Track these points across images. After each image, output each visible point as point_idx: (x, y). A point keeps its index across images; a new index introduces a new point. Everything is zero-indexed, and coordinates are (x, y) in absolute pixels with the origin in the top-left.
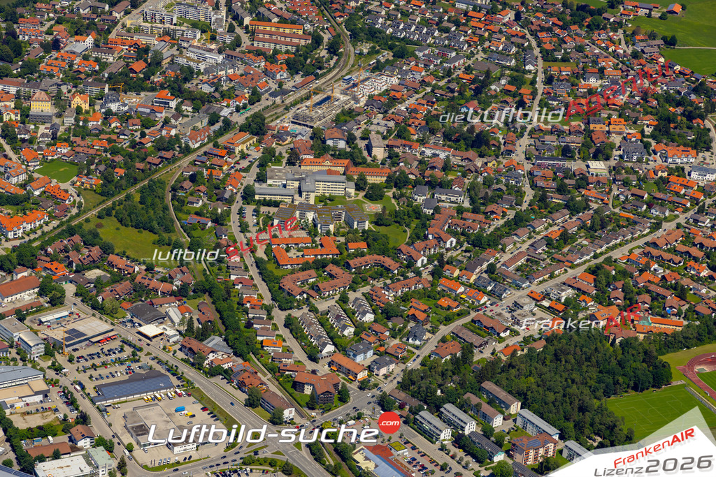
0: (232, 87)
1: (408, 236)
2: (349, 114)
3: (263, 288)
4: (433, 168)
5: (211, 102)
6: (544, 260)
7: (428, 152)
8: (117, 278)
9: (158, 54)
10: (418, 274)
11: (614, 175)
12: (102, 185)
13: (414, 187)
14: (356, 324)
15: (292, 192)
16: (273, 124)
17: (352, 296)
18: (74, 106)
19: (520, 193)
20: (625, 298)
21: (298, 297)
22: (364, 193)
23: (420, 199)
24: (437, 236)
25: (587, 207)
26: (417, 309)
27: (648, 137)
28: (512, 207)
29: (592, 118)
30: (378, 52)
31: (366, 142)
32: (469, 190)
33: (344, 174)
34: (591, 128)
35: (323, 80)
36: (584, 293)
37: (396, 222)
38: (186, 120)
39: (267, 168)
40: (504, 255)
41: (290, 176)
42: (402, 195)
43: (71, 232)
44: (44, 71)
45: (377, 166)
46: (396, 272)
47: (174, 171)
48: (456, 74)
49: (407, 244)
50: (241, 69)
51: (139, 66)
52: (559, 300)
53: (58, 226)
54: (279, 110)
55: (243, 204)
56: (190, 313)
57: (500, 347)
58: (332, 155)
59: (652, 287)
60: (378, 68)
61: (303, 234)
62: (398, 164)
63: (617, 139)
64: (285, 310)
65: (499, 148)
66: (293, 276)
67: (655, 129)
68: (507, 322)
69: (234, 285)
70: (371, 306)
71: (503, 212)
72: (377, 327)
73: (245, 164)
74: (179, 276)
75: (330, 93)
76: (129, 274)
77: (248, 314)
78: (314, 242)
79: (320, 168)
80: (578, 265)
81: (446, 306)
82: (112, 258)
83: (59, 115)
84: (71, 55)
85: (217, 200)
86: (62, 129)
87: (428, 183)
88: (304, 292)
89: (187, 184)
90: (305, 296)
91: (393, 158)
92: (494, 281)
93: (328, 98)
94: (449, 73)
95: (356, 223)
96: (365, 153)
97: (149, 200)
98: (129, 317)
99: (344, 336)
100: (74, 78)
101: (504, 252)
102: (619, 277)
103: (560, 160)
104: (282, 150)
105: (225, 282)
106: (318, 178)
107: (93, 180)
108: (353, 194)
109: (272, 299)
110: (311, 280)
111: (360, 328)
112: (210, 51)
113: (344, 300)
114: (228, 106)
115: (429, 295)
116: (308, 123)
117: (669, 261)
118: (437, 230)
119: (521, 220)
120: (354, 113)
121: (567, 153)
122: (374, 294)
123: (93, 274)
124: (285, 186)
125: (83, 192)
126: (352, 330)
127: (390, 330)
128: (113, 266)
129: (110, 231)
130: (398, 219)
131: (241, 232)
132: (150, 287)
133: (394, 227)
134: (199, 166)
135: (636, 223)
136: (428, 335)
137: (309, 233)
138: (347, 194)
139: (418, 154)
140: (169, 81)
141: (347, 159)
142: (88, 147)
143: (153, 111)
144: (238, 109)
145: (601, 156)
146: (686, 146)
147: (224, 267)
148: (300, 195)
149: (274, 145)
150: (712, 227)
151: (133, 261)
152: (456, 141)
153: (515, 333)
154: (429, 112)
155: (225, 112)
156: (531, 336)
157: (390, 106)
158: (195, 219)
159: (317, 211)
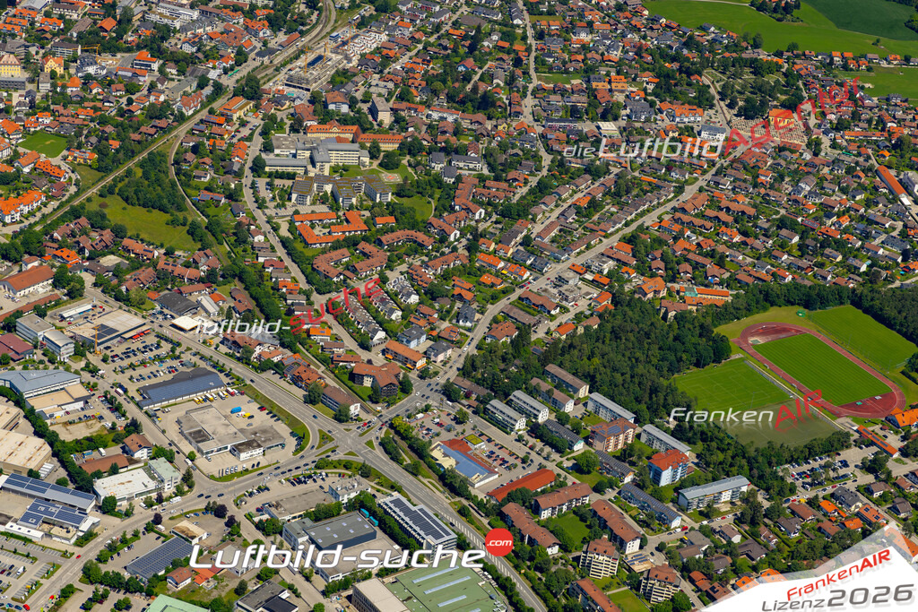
0: (214, 47)
1: (434, 208)
2: (344, 75)
3: (295, 270)
4: (444, 132)
5: (195, 63)
6: (576, 230)
7: (435, 115)
8: (137, 264)
9: (127, 11)
10: (455, 249)
11: (627, 136)
12: (99, 160)
13: (429, 154)
14: (402, 306)
15: (305, 163)
16: (266, 87)
17: (391, 276)
18: (47, 70)
19: (536, 157)
20: (666, 269)
21: (335, 279)
22: (379, 162)
23: (438, 167)
24: (464, 207)
25: (608, 172)
26: (462, 288)
27: (650, 95)
28: (532, 174)
29: (592, 76)
30: (359, 6)
31: (369, 105)
32: (485, 156)
33: (353, 142)
34: (594, 87)
35: (309, 37)
36: (625, 264)
37: (418, 193)
38: (172, 84)
39: (272, 137)
40: (535, 225)
41: (300, 145)
42: (418, 163)
43: (75, 214)
44: (4, 30)
45: (386, 132)
46: (430, 247)
47: (171, 141)
48: (444, 29)
50: (220, 27)
51: (109, 24)
52: (601, 272)
53: (58, 208)
54: (270, 71)
55: (253, 176)
56: (224, 301)
57: (553, 325)
58: (337, 121)
59: (691, 256)
60: (363, 23)
61: (324, 209)
62: (407, 129)
63: (620, 98)
64: (324, 293)
65: (506, 109)
66: (325, 256)
67: (656, 87)
68: (555, 298)
69: (263, 267)
70: (413, 286)
71: (525, 179)
72: (424, 309)
73: (246, 132)
74: (203, 260)
75: (320, 52)
76: (148, 259)
77: (286, 300)
78: (338, 217)
79: (328, 135)
80: (612, 234)
81: (489, 283)
82: (126, 242)
83: (32, 81)
84: (31, 12)
85: (225, 173)
86: (38, 97)
87: (442, 149)
88: (341, 274)
89: (190, 156)
90: (342, 277)
91: (398, 120)
92: (532, 253)
93: (320, 58)
94: (437, 28)
95: (378, 195)
96: (371, 118)
97: (153, 178)
98: (158, 308)
99: (391, 320)
100: (39, 37)
101: (535, 222)
102: (656, 245)
103: (571, 122)
104: (282, 115)
105: (254, 265)
106: (330, 147)
107: (87, 155)
108: (367, 163)
109: (308, 282)
110: (344, 260)
111: (407, 311)
112: (182, 5)
113: (383, 280)
114: (214, 68)
115: (469, 271)
116: (304, 86)
117: (700, 227)
118: (464, 201)
119: (546, 188)
120: (349, 74)
121: (574, 113)
122: (414, 273)
123: (110, 260)
124: (294, 156)
125: (78, 168)
126: (400, 313)
127: (438, 311)
128: (129, 251)
129: (116, 211)
130: (421, 190)
131: (258, 208)
132: (176, 274)
133: (416, 198)
134: (198, 135)
135: (659, 187)
136: (478, 316)
137: (331, 208)
138: (361, 164)
140: (146, 40)
141: (353, 124)
142: (73, 117)
143: (135, 75)
144: (226, 71)
145: (610, 116)
146: (690, 103)
147: (249, 247)
148: (314, 166)
149: (273, 111)
150: (733, 189)
151: (149, 244)
152: (462, 102)
153: (565, 310)
154: (427, 72)
155: (213, 75)
156: (581, 313)
157: (384, 66)
158: (207, 196)
159: (335, 183)
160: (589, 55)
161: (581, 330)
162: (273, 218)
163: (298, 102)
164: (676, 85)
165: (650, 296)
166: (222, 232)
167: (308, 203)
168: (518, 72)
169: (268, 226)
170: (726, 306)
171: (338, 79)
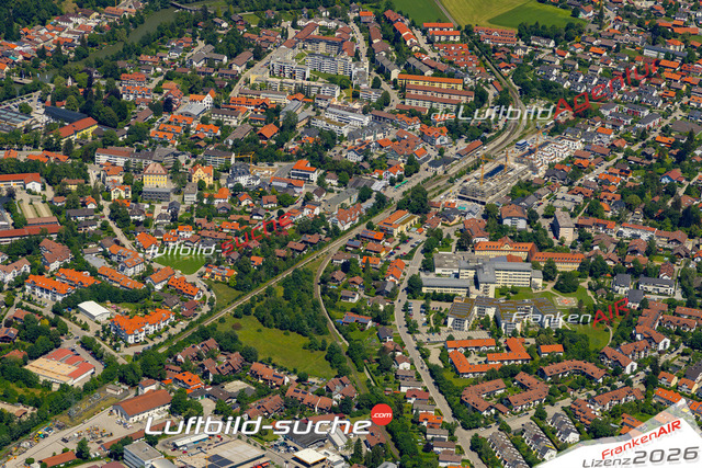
0: (383, 156)
1: (612, 336)
2: (527, 187)
3: (441, 402)
4: (635, 252)
5: (360, 174)
7: (627, 233)
8: (264, 392)
9: (291, 116)
10: (629, 383)
12: (237, 277)
13: (613, 276)
14: (559, 446)
15: (467, 284)
16: (436, 200)
17: (550, 411)
18: (195, 180)
21: (485, 413)
22: (554, 284)
23: (622, 291)
24: (646, 336)
26: (631, 427)
31: (551, 221)
32: (680, 279)
33: (527, 261)
35: (492, 146)
38: (331, 196)
39: (434, 255)
41: (465, 264)
42: (600, 286)
43: (204, 335)
44: (156, 138)
45: (567, 250)
46: (601, 380)
47: (321, 258)
48: (652, 136)
49: (611, 345)
50: (392, 133)
51: (270, 130)
53: (187, 328)
54: (443, 183)
55: (408, 298)
58: (511, 237)
60: (557, 130)
61: (484, 335)
62: (592, 247)
64: (471, 428)
66: (477, 387)
69: (405, 398)
70: (574, 424)
73: (406, 249)
74: (338, 389)
75: (502, 161)
76: (277, 386)
77: (425, 434)
78: (498, 345)
79: (498, 253)
82: (256, 366)
83: (178, 192)
84: (187, 118)
85: (377, 294)
86: (182, 209)
87: (630, 271)
88: (492, 407)
89: (339, 275)
90: (493, 411)
91: (584, 239)
93: (501, 168)
94: (643, 135)
96: (551, 235)
97: (295, 296)
98: (282, 439)
99: (544, 460)
100: (192, 145)
104: (450, 231)
105: (394, 395)
106: (498, 266)
107: (226, 271)
108: (540, 285)
109: (453, 416)
110: (499, 392)
112: (353, 111)
113: (540, 416)
114: (380, 179)
115: (644, 409)
116: (478, 199)
118: (647, 329)
120: (533, 185)
122: (578, 408)
123: (235, 386)
124: (457, 276)
125: (214, 286)
126: (555, 453)
128: (257, 377)
129: (250, 333)
131: (408, 332)
132: (305, 402)
134: (352, 252)
137: (491, 334)
138: (533, 286)
139: (614, 236)
140: (308, 148)
141: (529, 241)
142: (216, 230)
143: (291, 186)
144: (392, 182)
147: (392, 376)
148: (477, 287)
149: (439, 226)
151: (281, 370)
152: (660, 218)
154: (624, 183)
155: (377, 186)
157: (575, 176)
158: (352, 318)
159: (498, 306)
162: (424, 343)
163: (469, 216)
166: (364, 358)
167: (466, 329)
169: (417, 353)
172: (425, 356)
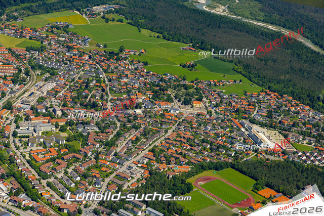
1: (81, 144)
3: (33, 172)
6: (133, 148)
7: (77, 111)
10: (91, 159)
11: (145, 114)
13: (76, 125)
14: (74, 182)
15: (32, 132)
16: (14, 105)
17: (70, 171)
19: (115, 123)
20: (166, 160)
21: (49, 174)
22: (59, 129)
23: (80, 130)
24: (92, 143)
25: (141, 127)
26: (95, 173)
27: (151, 99)
28: (114, 130)
29: (130, 94)
30: (44, 74)
31: (53, 109)
32: (96, 124)
34: (131, 97)
35: (27, 86)
36: (151, 160)
39: (19, 123)
41: (30, 125)
42: (73, 129)
45: (60, 118)
46: (82, 159)
48: (76, 80)
52: (143, 163)
54: (15, 99)
55: (14, 138)
56: (8, 185)
57: (129, 184)
58: (42, 115)
59: (174, 155)
60: (46, 80)
61: (41, 148)
62: (67, 117)
63: (141, 101)
64: (45, 179)
65: (101, 107)
66: (44, 165)
67: (153, 96)
68: (129, 174)
69: (22, 171)
70: (77, 174)
71: (112, 132)
72: (82, 182)
73: (8, 122)
75: (33, 91)
77: (31, 183)
78: (47, 151)
79: (39, 121)
80: (145, 149)
81: (104, 170)
85: (3, 137)
87: (81, 123)
88: (50, 171)
90: (51, 173)
91: (64, 114)
92: (118, 158)
93: (32, 93)
94: (73, 80)
95: (60, 142)
96: (54, 114)
99: (71, 187)
101: (118, 147)
102: (161, 152)
103: (125, 110)
104: (21, 115)
105: (18, 171)
108: (55, 130)
109: (39, 176)
110: (51, 166)
111: (76, 183)
113: (66, 173)
115: (97, 167)
116: (28, 103)
117: (175, 144)
118: (91, 141)
119: (120, 134)
120: (44, 98)
122: (77, 169)
124: (28, 129)
126: (74, 184)
127: (88, 182)
130: (75, 138)
131: (17, 149)
133: (74, 141)
135: (159, 131)
136: (102, 183)
137: (44, 147)
138: (53, 131)
141: (48, 116)
145: (138, 107)
146: (165, 101)
147: (15, 164)
148: (36, 133)
149: (18, 113)
150: (185, 130)
152: (86, 106)
153: (133, 178)
154: (71, 96)
156: (139, 179)
157: (56, 94)
159: (44, 138)
160: (128, 86)
161: (140, 185)
162: (23, 153)
163: (26, 110)
164: (159, 95)
165: (162, 170)
166: (5, 159)
167: (35, 146)
168: (104, 94)
169: (21, 156)
170: (189, 172)
171: (40, 100)
172: (24, 157)
